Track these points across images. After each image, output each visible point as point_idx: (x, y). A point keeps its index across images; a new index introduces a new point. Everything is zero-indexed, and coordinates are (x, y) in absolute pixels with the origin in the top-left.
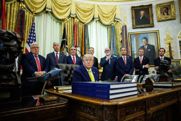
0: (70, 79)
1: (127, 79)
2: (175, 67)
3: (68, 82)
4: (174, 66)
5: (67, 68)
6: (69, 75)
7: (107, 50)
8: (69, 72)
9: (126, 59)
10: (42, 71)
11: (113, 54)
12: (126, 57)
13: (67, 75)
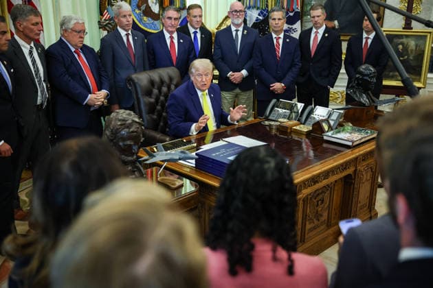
0: (159, 107)
1: (279, 110)
2: (412, 50)
3: (156, 113)
4: (410, 48)
5: (152, 83)
6: (157, 99)
7: (236, 11)
8: (155, 91)
9: (281, 41)
10: (99, 90)
11: (252, 4)
12: (282, 36)
13: (152, 100)
